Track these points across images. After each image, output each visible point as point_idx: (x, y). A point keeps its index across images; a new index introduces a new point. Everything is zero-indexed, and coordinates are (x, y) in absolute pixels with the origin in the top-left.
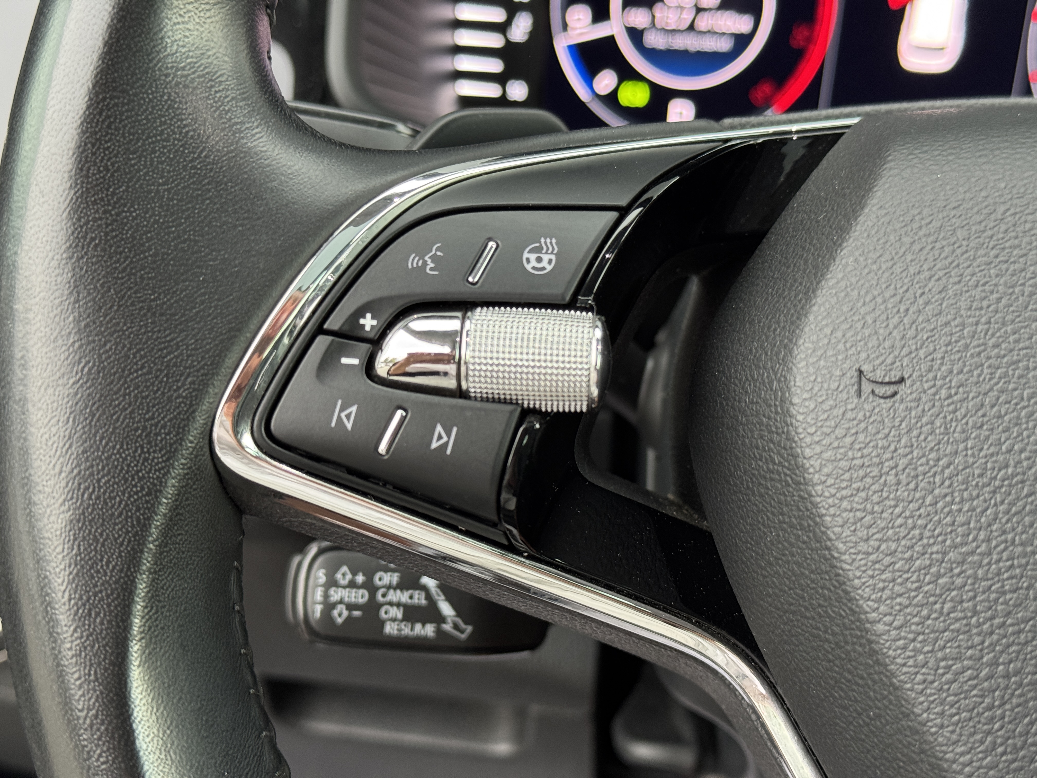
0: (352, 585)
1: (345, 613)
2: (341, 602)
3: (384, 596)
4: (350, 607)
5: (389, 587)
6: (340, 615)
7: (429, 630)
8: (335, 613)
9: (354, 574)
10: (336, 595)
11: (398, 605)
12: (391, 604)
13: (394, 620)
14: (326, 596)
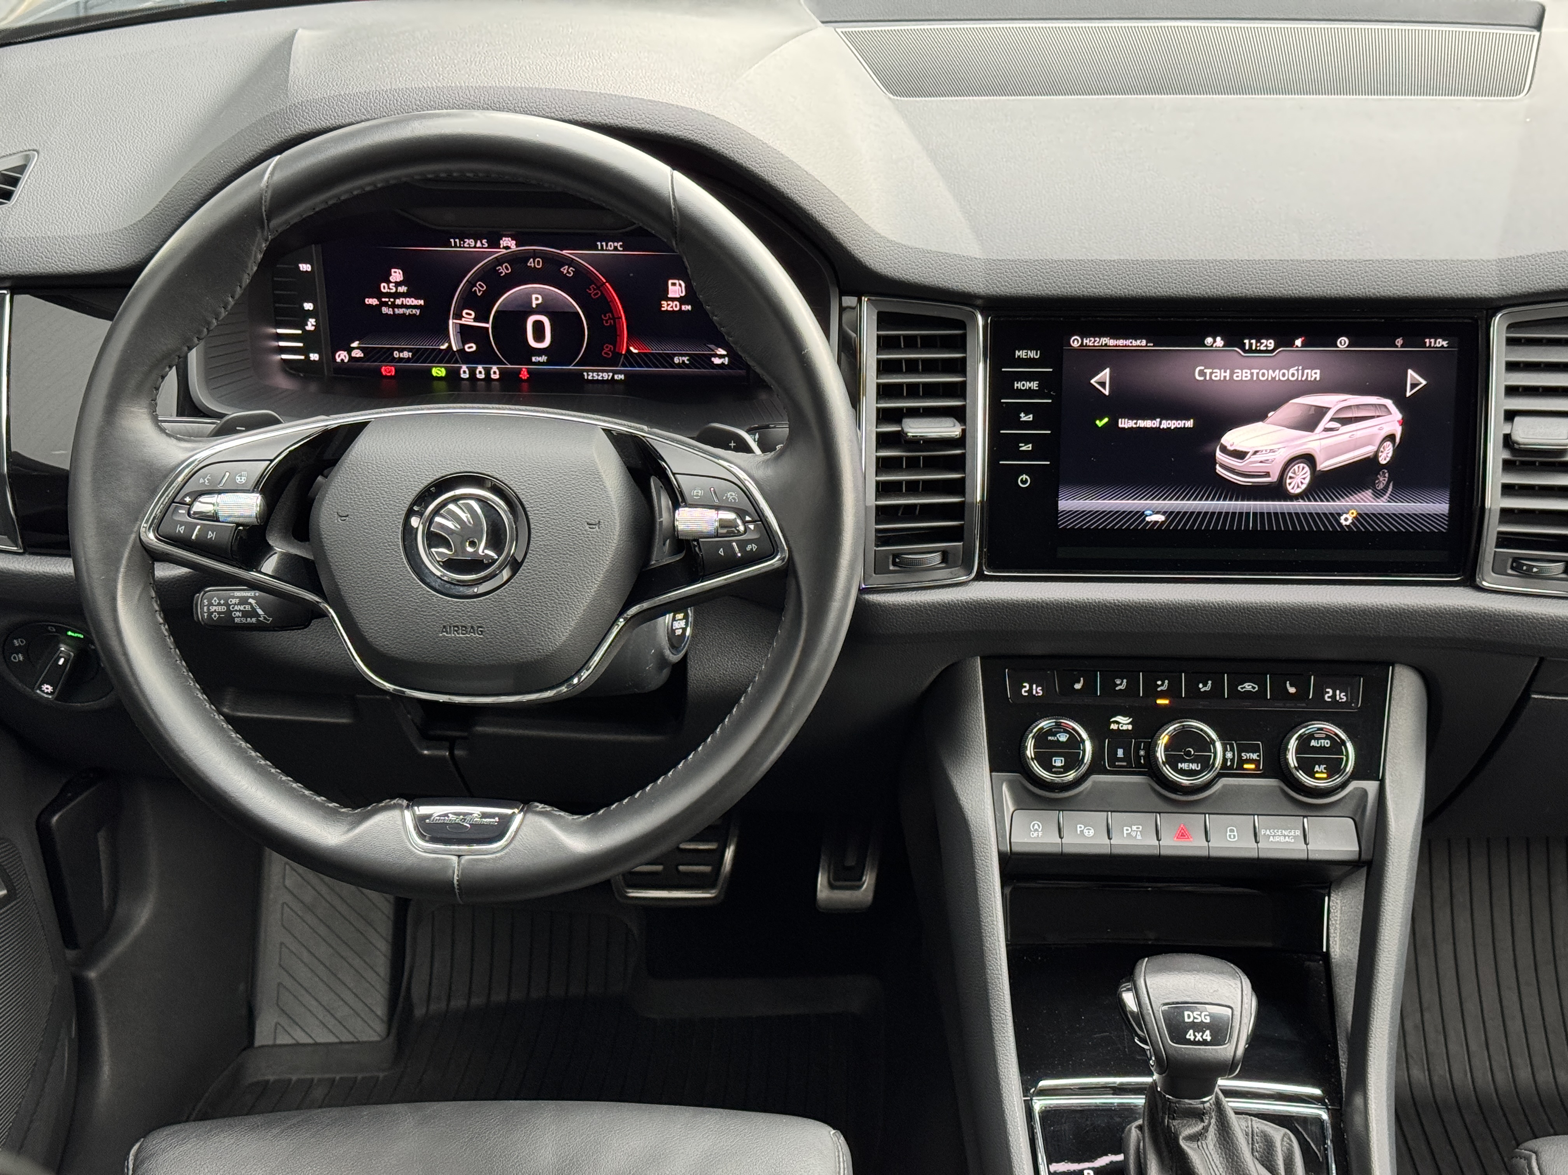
0: (219, 604)
1: (217, 616)
2: (215, 611)
3: (233, 608)
4: (219, 613)
5: (235, 604)
6: (215, 616)
7: (254, 620)
8: (213, 616)
9: (220, 600)
10: (213, 609)
11: (240, 611)
12: (236, 611)
13: (239, 617)
14: (208, 609)
